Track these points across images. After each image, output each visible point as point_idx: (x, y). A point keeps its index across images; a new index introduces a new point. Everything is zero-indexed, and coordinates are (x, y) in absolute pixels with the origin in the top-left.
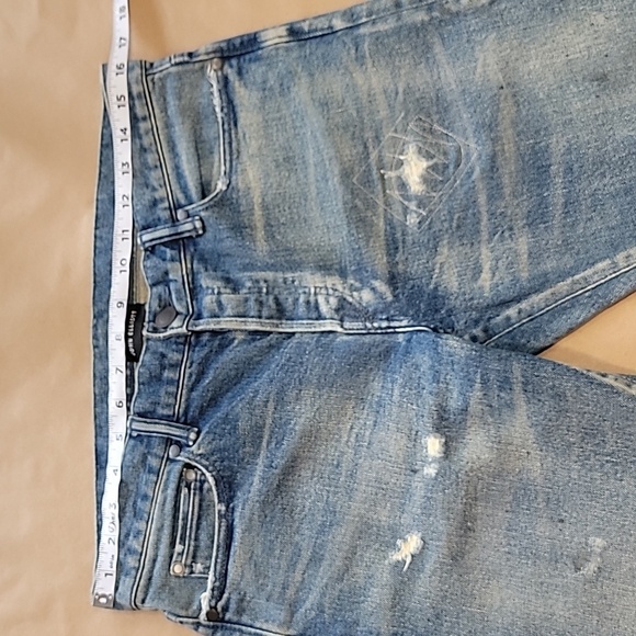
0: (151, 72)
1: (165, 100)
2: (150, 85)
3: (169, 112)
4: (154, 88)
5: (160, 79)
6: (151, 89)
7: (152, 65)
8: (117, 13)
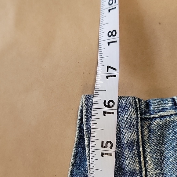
0: (147, 116)
1: (162, 153)
2: (146, 132)
3: (166, 170)
4: (150, 136)
5: (159, 126)
6: (146, 138)
7: (147, 104)
8: (104, 37)
